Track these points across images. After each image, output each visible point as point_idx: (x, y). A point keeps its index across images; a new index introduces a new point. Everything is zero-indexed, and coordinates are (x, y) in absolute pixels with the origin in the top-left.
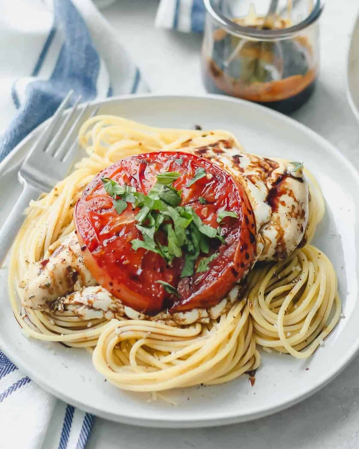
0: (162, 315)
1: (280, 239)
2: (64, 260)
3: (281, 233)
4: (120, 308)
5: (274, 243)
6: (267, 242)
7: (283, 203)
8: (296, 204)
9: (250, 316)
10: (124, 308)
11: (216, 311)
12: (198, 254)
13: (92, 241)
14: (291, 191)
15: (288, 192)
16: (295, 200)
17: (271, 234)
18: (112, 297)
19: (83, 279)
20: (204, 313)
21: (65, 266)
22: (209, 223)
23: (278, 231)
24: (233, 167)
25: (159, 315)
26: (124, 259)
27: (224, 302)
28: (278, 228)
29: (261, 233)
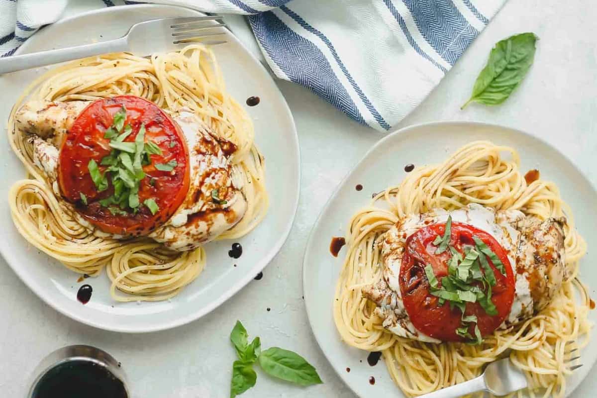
0: (69, 206)
1: (170, 242)
2: (55, 123)
3: (174, 240)
4: (53, 179)
5: (165, 240)
6: (162, 235)
7: (197, 226)
8: (205, 233)
9: (112, 255)
10: (55, 181)
11: (98, 233)
12: (118, 203)
13: (74, 135)
14: (213, 223)
15: (210, 222)
16: (208, 230)
17: (169, 235)
18: (55, 169)
19: (55, 140)
20: (92, 229)
21: (52, 126)
22: (141, 196)
23: (174, 238)
24: (200, 176)
25: (68, 204)
26: (79, 163)
27: (108, 235)
28: (176, 236)
29: (165, 228)
